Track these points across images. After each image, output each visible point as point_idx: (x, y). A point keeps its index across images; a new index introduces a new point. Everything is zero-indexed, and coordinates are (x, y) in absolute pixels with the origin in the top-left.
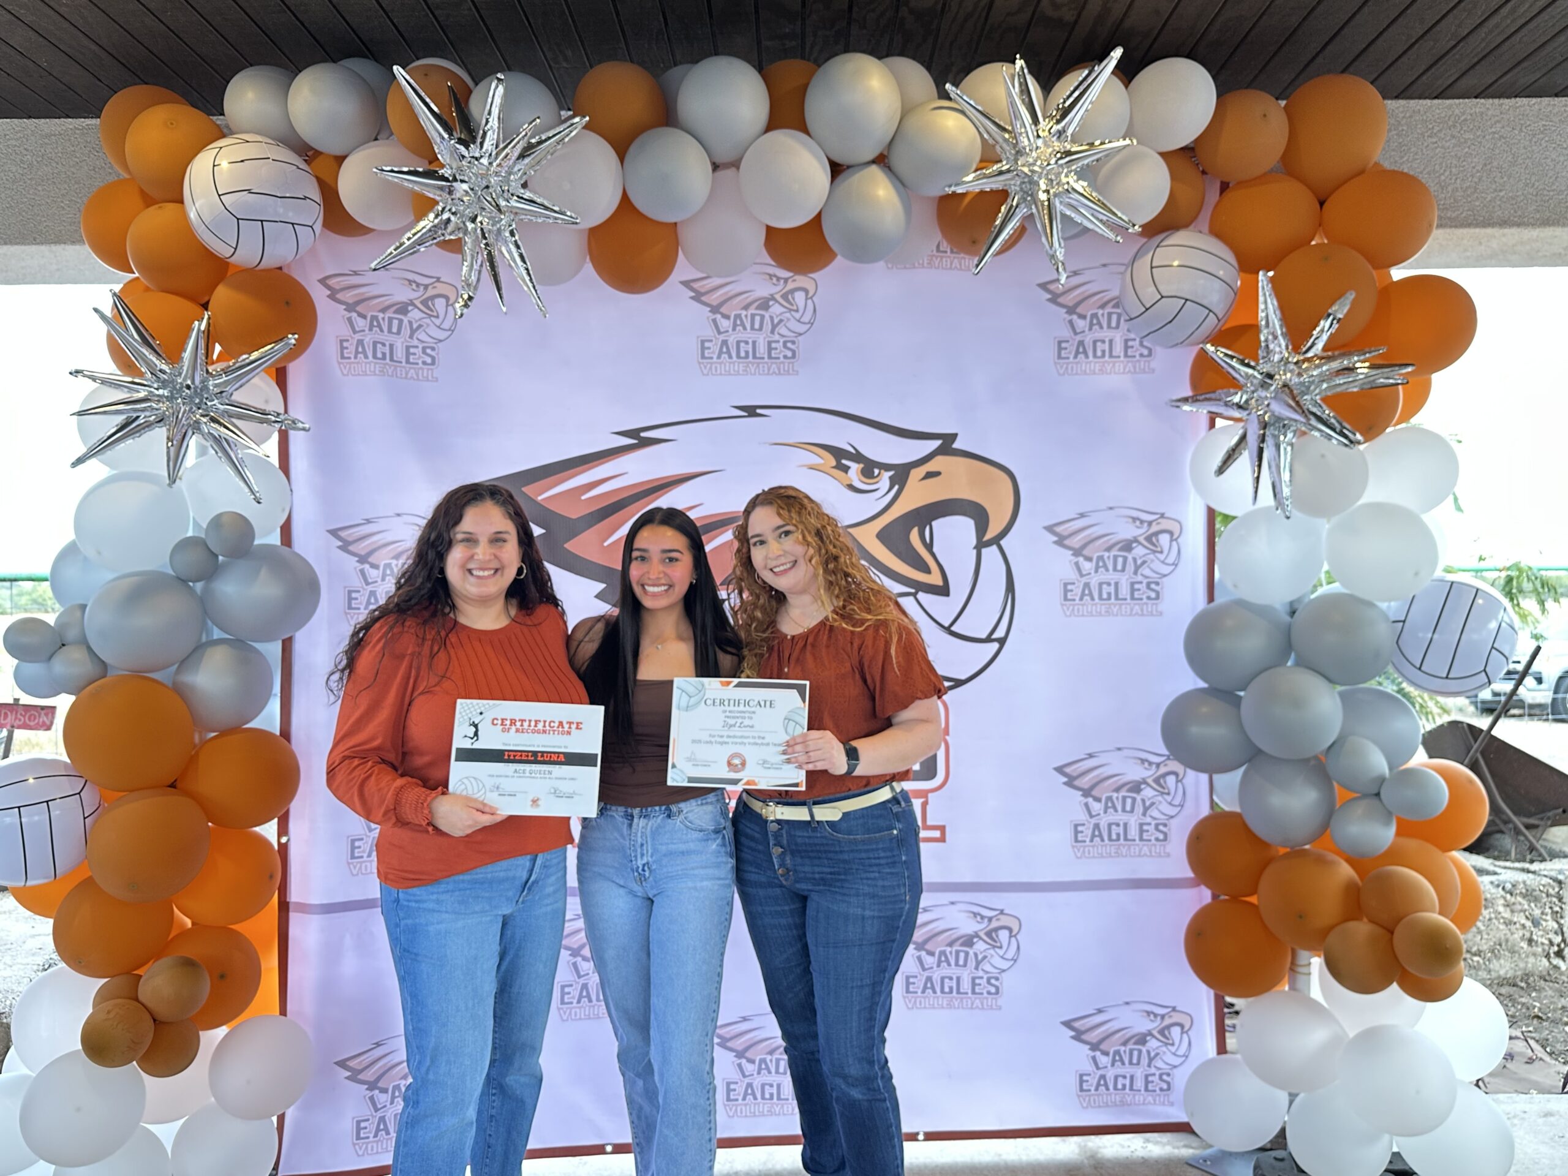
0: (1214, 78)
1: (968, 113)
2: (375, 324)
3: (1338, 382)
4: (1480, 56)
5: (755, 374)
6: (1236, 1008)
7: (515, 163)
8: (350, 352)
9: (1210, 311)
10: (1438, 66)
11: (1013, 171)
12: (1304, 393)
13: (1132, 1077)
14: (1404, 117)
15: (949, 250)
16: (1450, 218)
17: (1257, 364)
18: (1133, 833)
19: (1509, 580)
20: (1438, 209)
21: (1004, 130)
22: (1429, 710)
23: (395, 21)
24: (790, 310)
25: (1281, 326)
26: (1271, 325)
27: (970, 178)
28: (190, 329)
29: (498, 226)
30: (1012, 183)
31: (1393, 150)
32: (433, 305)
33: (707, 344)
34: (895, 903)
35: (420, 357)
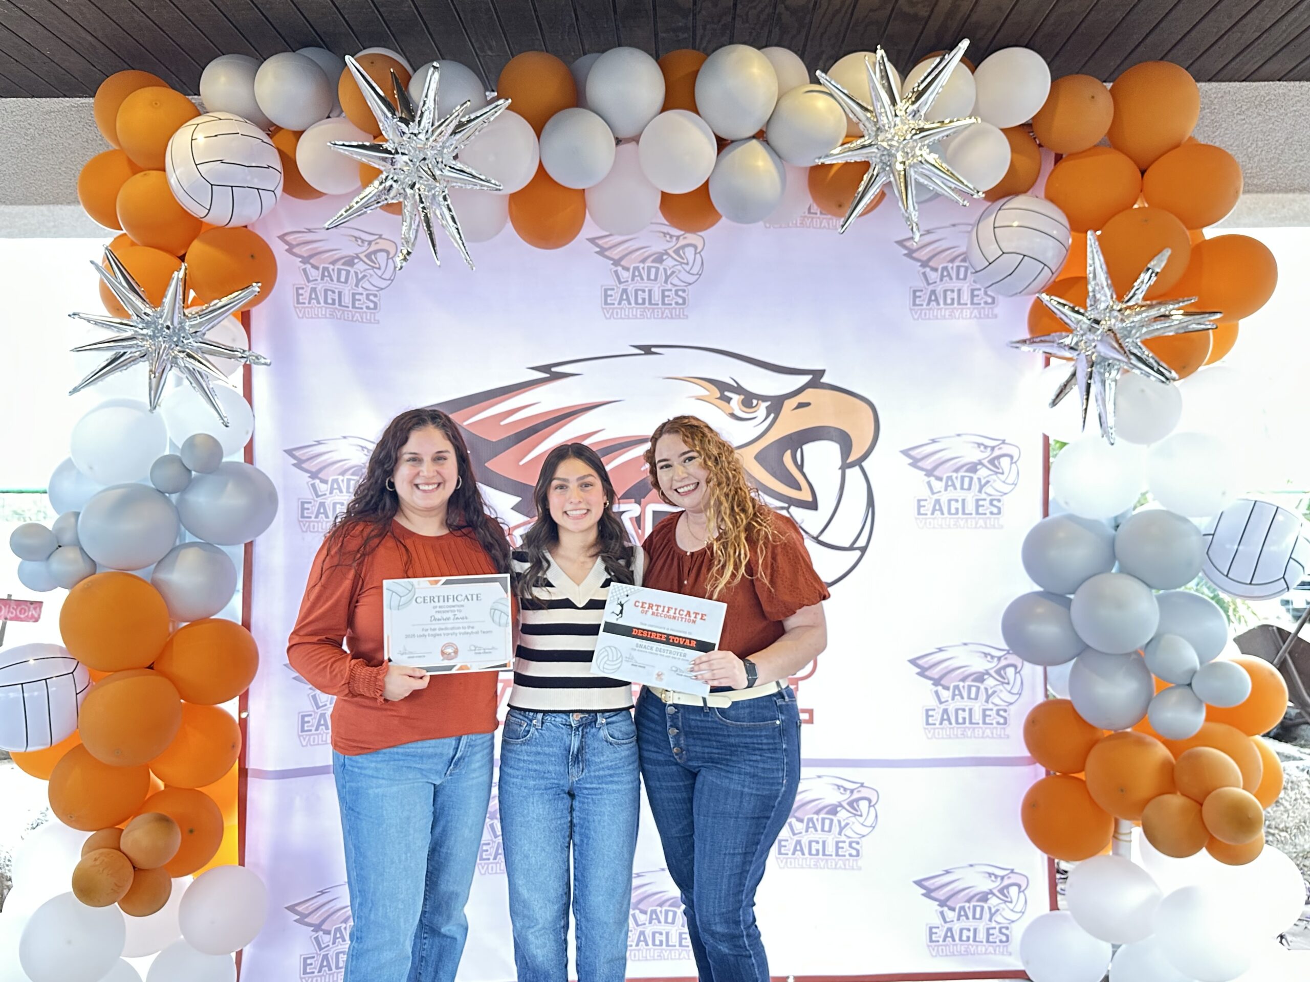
0: (1049, 64)
1: (836, 96)
2: (326, 274)
3: (1156, 327)
4: (1282, 45)
5: (651, 318)
7: (447, 140)
8: (304, 298)
9: (1045, 265)
10: (1245, 53)
11: (874, 145)
12: (1126, 337)
13: (975, 930)
14: (1215, 98)
15: (819, 212)
16: (1256, 185)
17: (1086, 311)
18: (977, 717)
20: (1245, 177)
21: (866, 110)
22: (1241, 614)
23: (346, 16)
24: (682, 263)
25: (1107, 279)
26: (1098, 277)
27: (837, 150)
28: (170, 278)
29: (433, 192)
30: (874, 155)
31: (1207, 126)
32: (376, 259)
33: (609, 293)
34: (773, 784)
35: (364, 303)
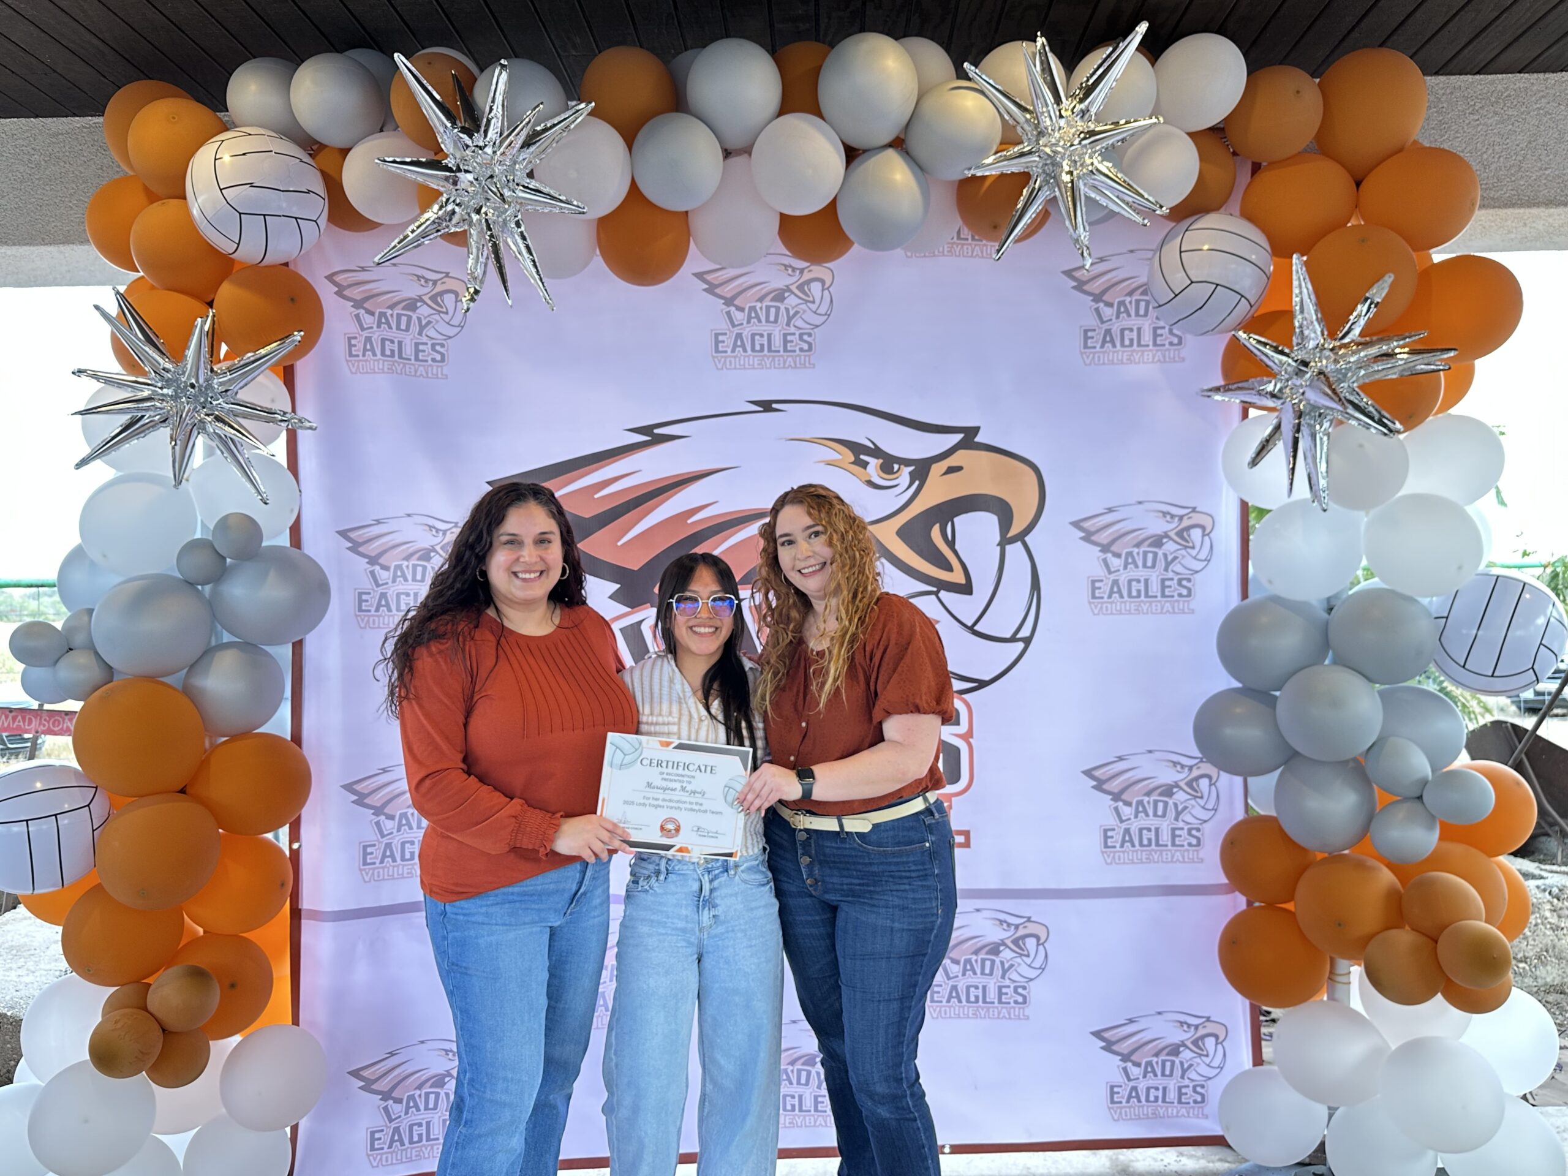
0: (1244, 55)
1: (987, 92)
2: (383, 320)
3: (1376, 369)
4: (1525, 27)
5: (770, 368)
6: (1273, 1016)
7: (520, 152)
8: (358, 350)
9: (1242, 296)
10: (1480, 38)
11: (1035, 152)
12: (1340, 381)
13: (1165, 1089)
14: (1443, 94)
15: (970, 237)
16: (1493, 199)
17: (1292, 351)
18: (1165, 837)
19: (1555, 576)
20: (1482, 189)
21: (1024, 109)
22: (1471, 709)
24: (807, 301)
25: (1316, 311)
26: (1305, 311)
27: (990, 160)
28: (193, 326)
29: (504, 217)
30: (1034, 164)
31: (1433, 128)
32: (443, 301)
33: (721, 338)
34: (926, 916)
35: (429, 354)
